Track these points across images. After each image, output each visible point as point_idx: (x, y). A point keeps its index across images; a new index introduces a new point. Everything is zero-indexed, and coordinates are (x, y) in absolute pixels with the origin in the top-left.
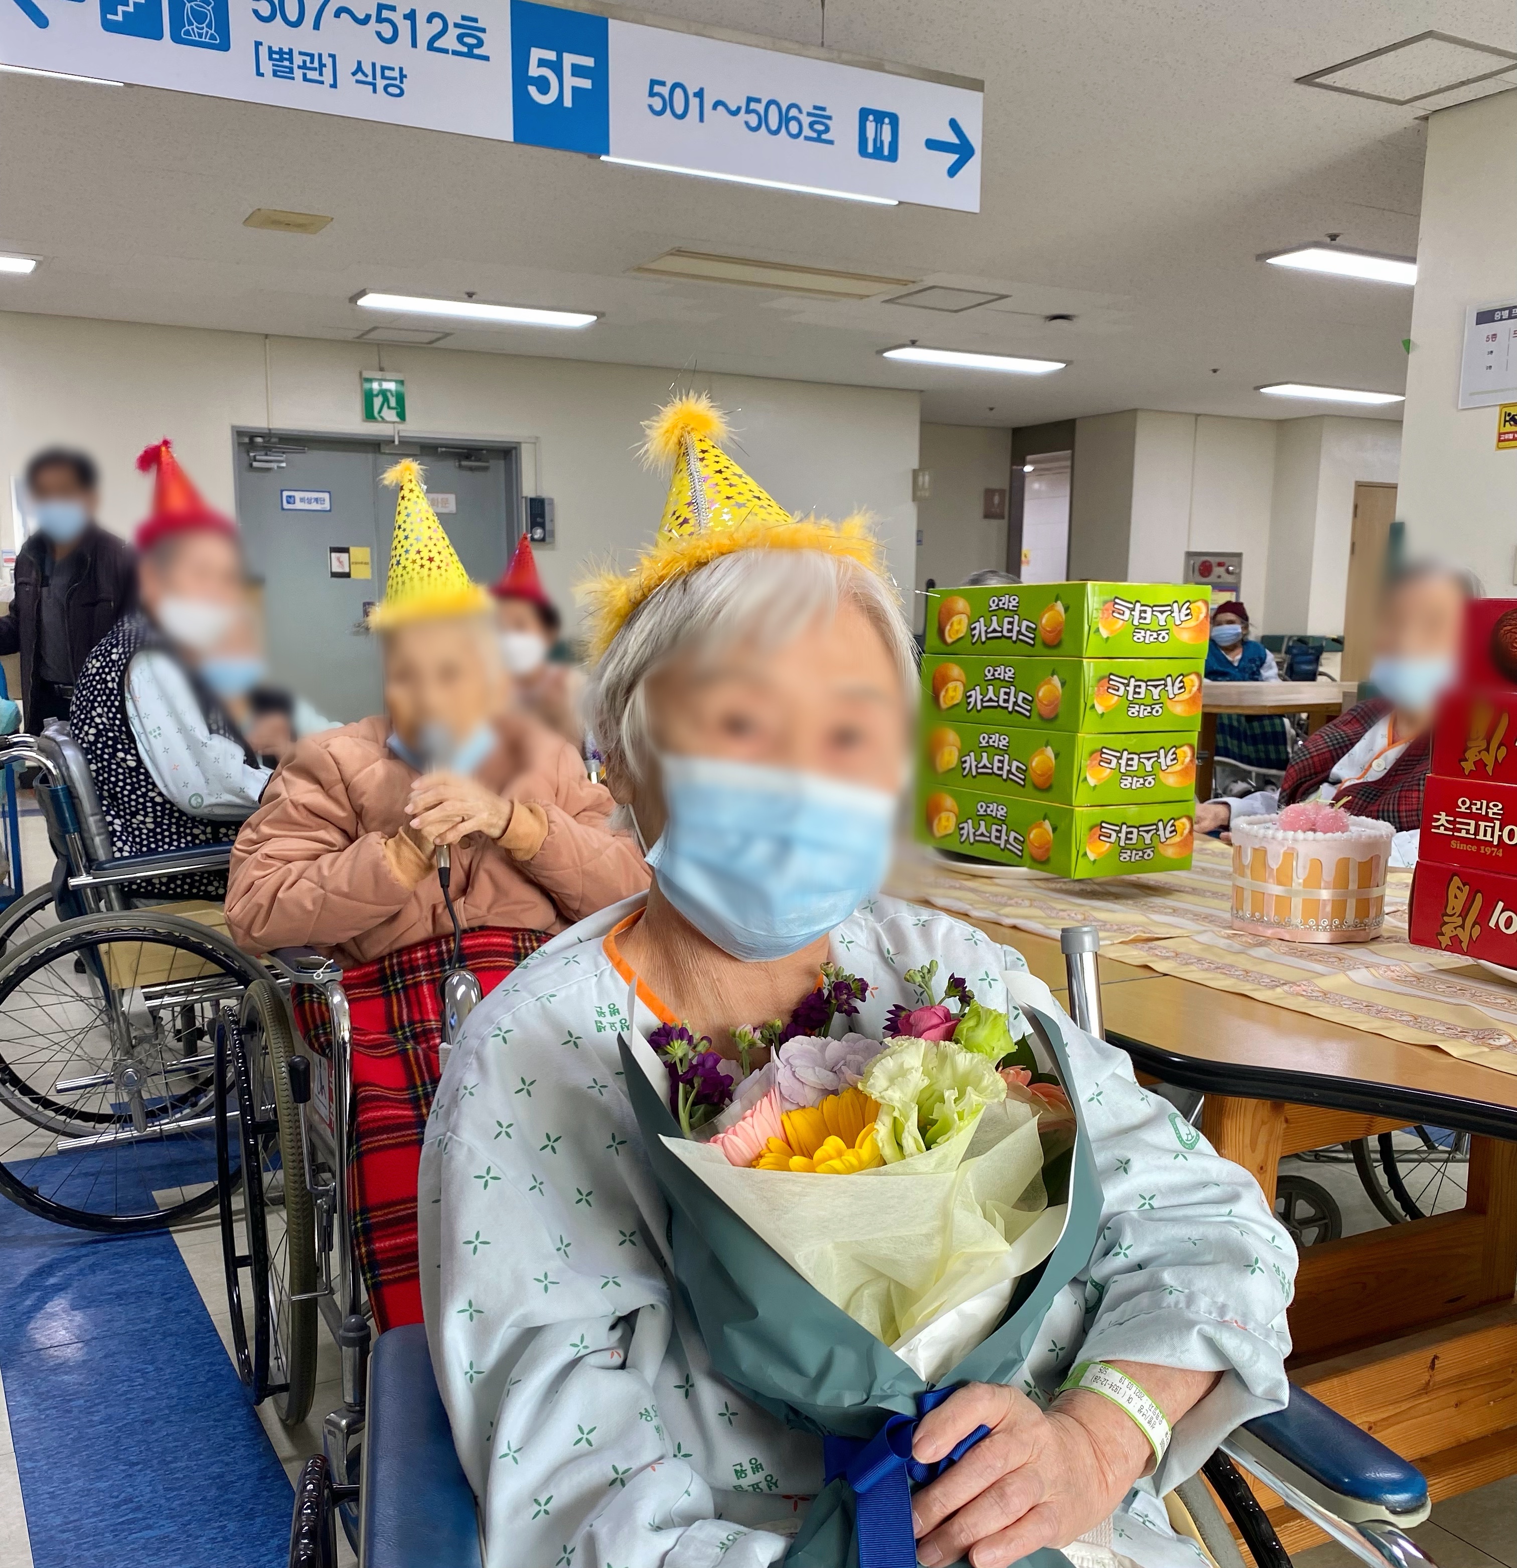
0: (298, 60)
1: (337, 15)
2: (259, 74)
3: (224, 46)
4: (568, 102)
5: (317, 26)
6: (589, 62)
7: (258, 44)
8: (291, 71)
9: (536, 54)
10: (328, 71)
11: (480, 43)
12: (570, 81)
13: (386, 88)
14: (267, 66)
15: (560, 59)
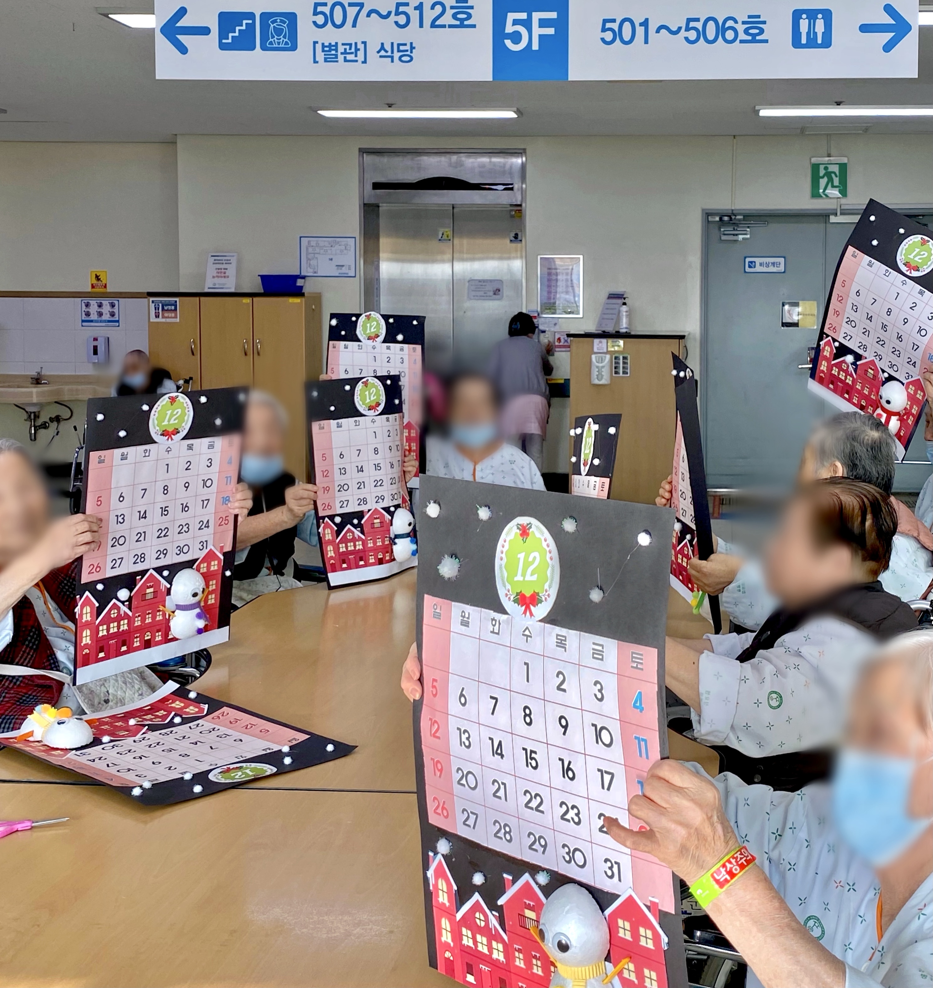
0: (341, 49)
1: (368, 15)
2: (315, 62)
3: (294, 48)
4: (535, 46)
5: (354, 25)
6: (553, 15)
7: (315, 43)
8: (336, 56)
9: (511, 16)
10: (361, 54)
11: (469, 17)
12: (537, 31)
13: (400, 58)
14: (320, 56)
15: (530, 17)
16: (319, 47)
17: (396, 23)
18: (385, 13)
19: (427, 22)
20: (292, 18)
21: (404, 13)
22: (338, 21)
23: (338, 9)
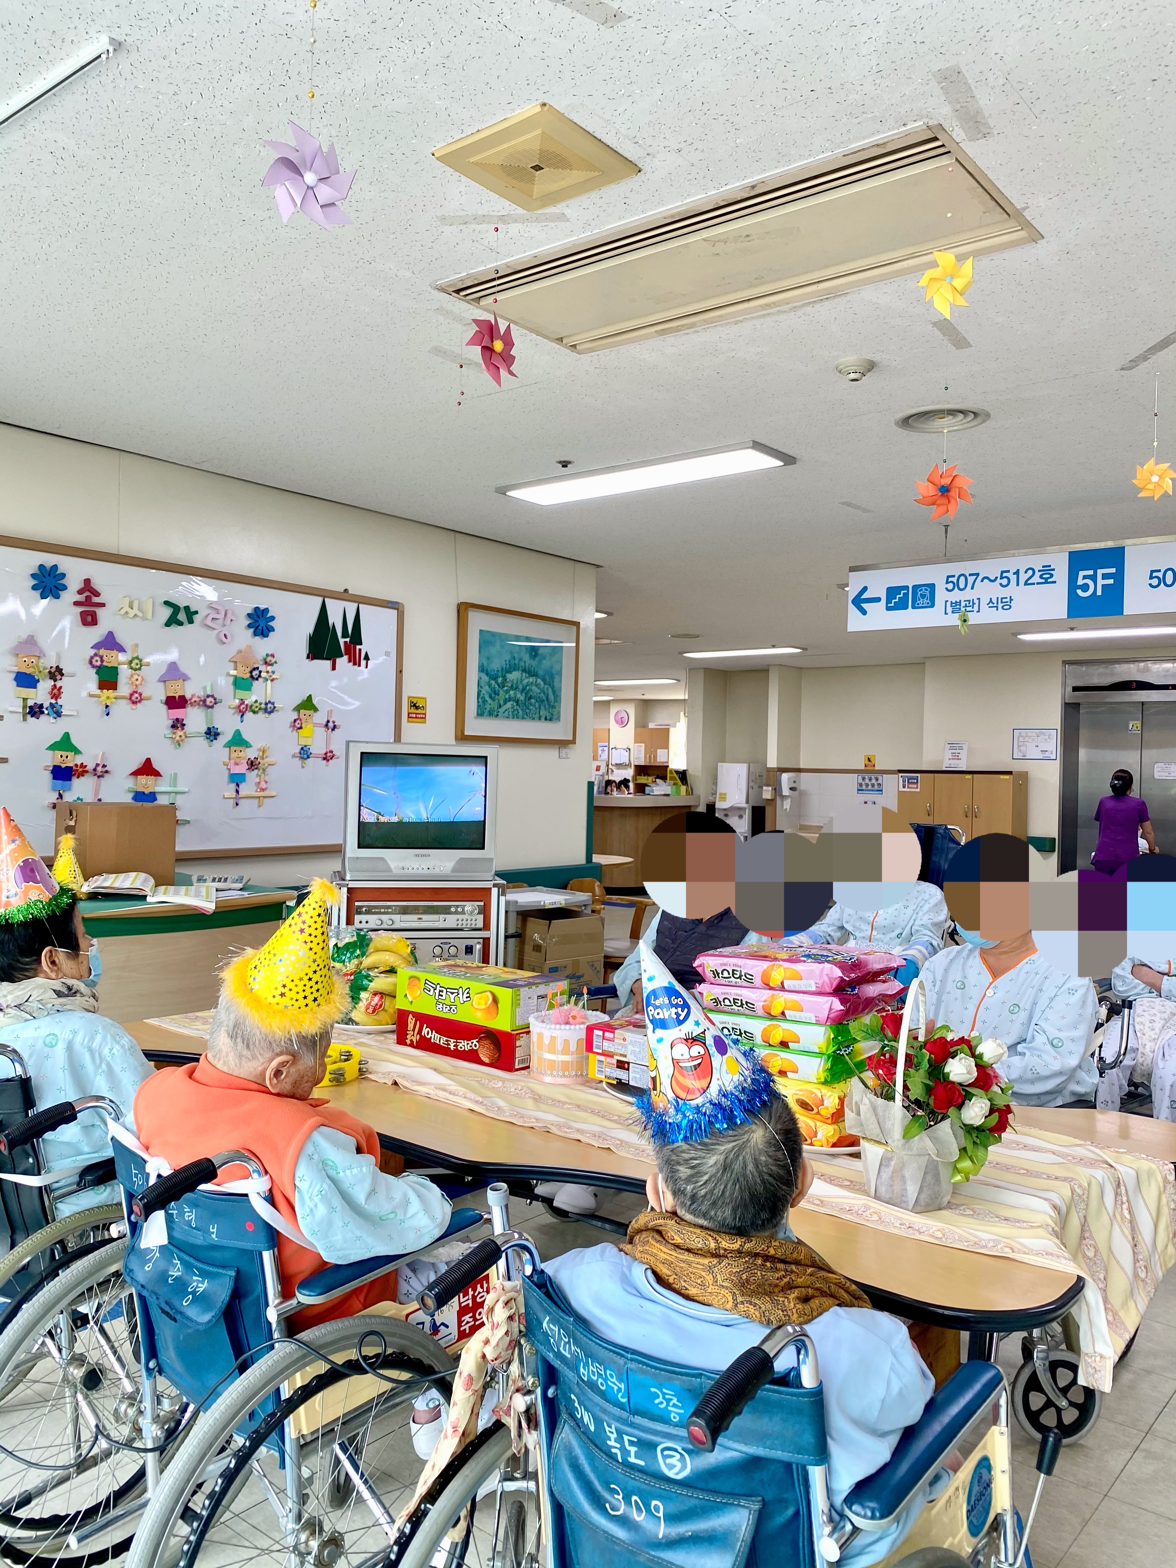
0: (963, 604)
1: (982, 581)
2: (946, 614)
3: (933, 606)
4: (1099, 593)
5: (972, 588)
6: (1113, 570)
7: (946, 601)
8: (960, 609)
9: (1082, 574)
10: (976, 606)
11: (1052, 576)
12: (1100, 582)
13: (1003, 607)
14: (949, 609)
15: (1095, 573)
16: (949, 604)
17: (1001, 584)
18: (993, 578)
19: (1022, 582)
20: (932, 587)
21: (1006, 577)
22: (962, 586)
23: (962, 579)
